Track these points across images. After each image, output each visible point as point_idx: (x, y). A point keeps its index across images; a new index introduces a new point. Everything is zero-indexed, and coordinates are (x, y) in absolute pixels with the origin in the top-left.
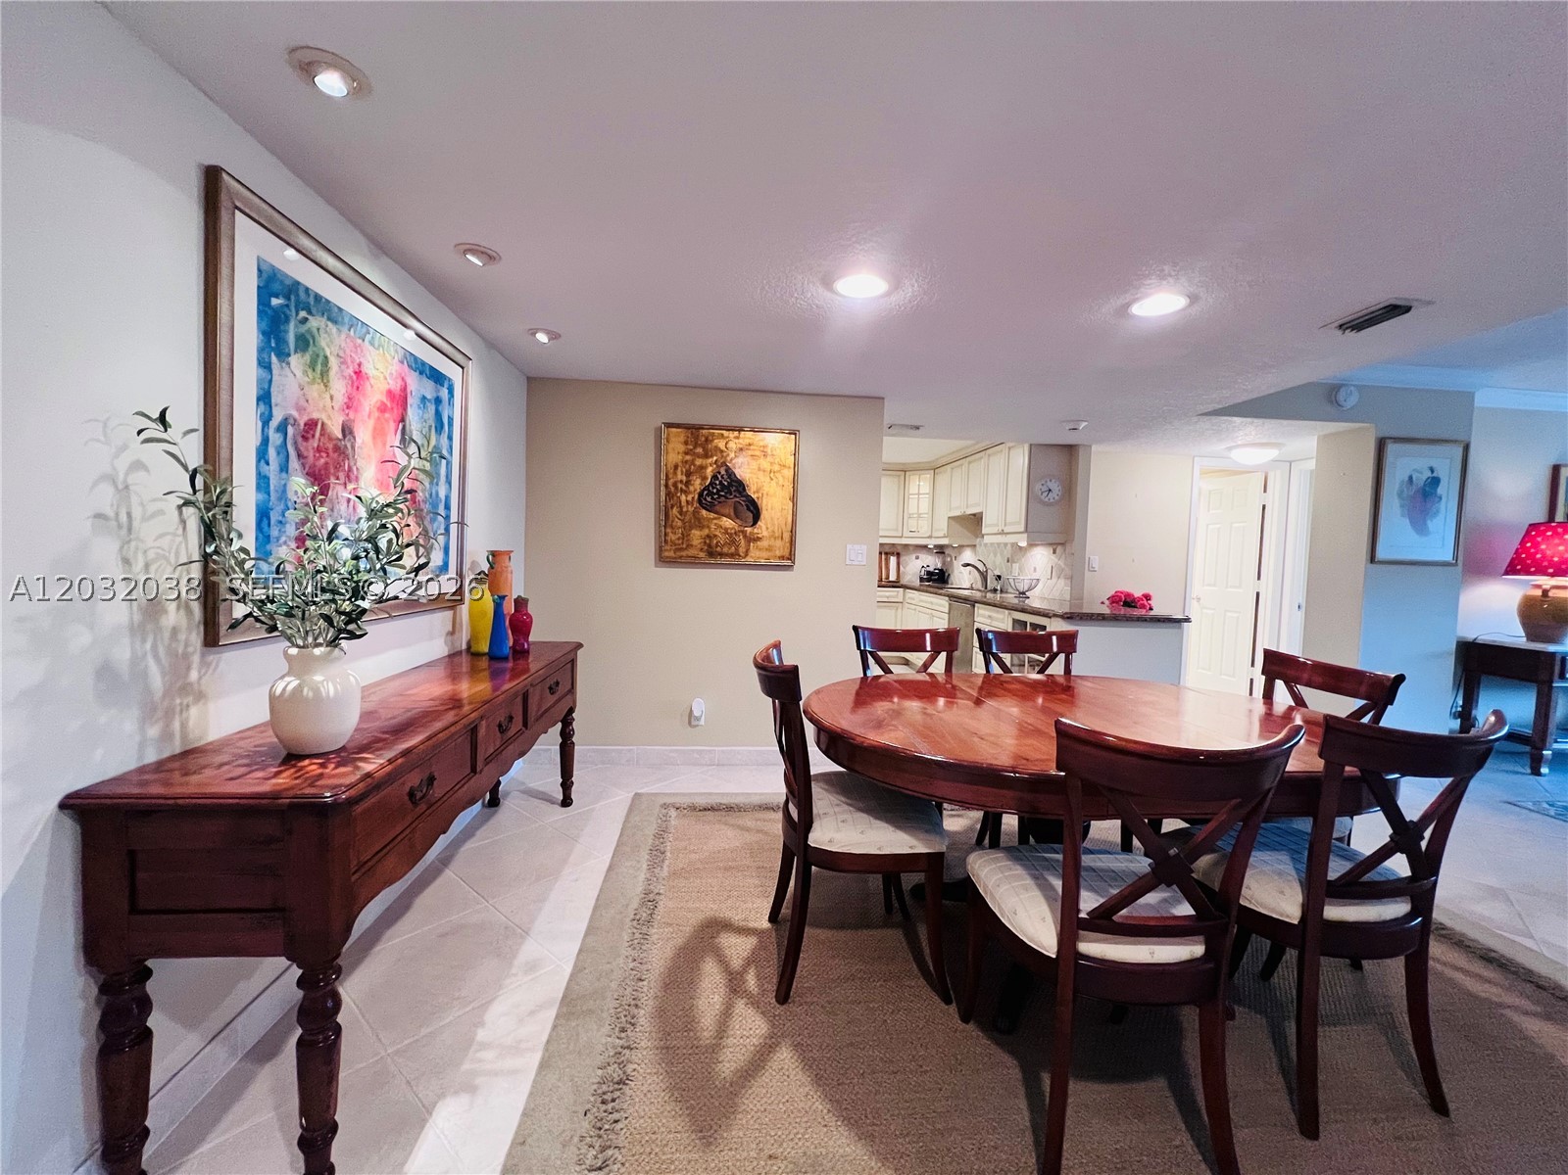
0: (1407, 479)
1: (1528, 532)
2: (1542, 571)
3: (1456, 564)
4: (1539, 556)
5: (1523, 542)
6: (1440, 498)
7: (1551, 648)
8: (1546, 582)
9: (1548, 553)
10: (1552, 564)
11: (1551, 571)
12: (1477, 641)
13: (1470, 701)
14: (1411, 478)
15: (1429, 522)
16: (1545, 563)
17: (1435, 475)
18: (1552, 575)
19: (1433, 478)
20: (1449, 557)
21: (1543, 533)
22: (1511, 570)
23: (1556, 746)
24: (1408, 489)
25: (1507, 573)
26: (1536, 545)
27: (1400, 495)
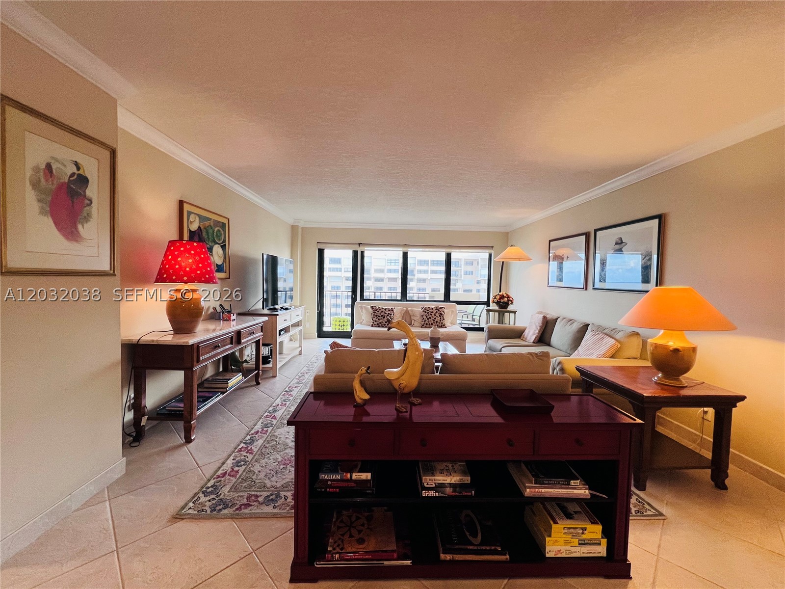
0: (43, 166)
1: (169, 247)
2: (180, 280)
3: (114, 275)
4: (177, 267)
5: (166, 256)
6: (91, 202)
7: (191, 340)
8: (183, 287)
9: (183, 264)
10: (187, 274)
11: (185, 278)
12: (141, 343)
13: (140, 392)
14: (49, 166)
15: (80, 227)
16: (182, 273)
17: (81, 172)
18: (186, 282)
19: (79, 175)
20: (106, 267)
21: (177, 249)
22: (160, 279)
23: (198, 413)
24: (47, 180)
25: (157, 281)
26: (175, 258)
27: (35, 185)
